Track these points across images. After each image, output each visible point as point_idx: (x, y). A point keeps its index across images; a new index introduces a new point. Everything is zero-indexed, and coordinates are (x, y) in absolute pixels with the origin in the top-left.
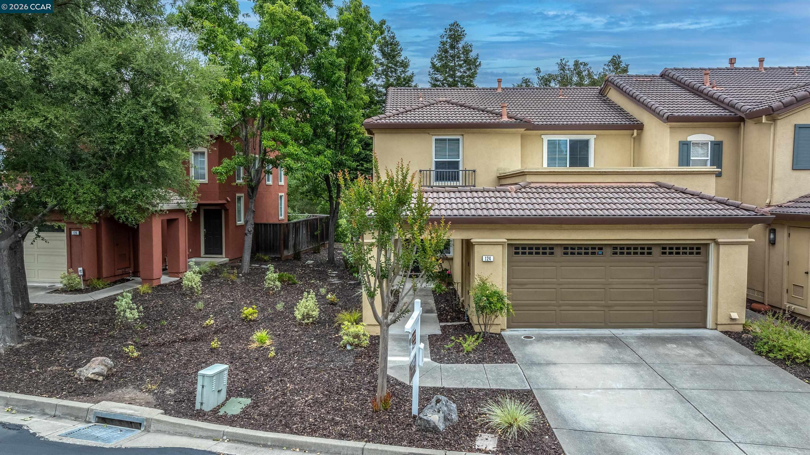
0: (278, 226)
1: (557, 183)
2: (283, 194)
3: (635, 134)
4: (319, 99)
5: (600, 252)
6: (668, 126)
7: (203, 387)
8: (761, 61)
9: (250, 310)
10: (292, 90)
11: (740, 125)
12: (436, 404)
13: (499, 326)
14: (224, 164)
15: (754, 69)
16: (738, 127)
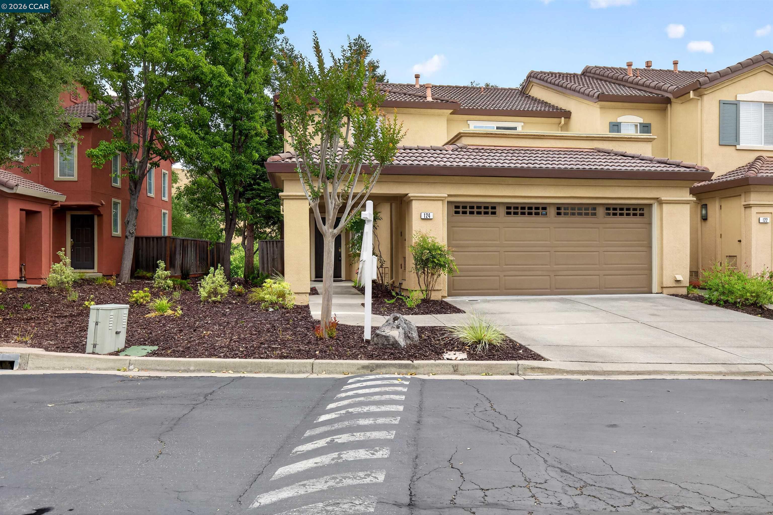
0: (163, 239)
1: (495, 146)
2: (167, 212)
3: (563, 122)
4: (218, 77)
5: (544, 212)
6: (598, 106)
7: (97, 324)
8: (675, 63)
9: (141, 294)
10: (185, 62)
11: (667, 107)
12: (394, 322)
13: (440, 292)
14: (102, 147)
15: (670, 71)
16: (665, 109)
